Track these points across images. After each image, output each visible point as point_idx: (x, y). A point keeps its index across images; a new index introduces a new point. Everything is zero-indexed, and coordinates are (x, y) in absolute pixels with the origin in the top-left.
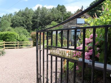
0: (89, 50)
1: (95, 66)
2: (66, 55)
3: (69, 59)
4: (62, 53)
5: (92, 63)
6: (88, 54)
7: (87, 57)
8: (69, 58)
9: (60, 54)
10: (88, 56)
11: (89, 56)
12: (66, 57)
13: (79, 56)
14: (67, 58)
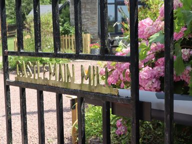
0: (156, 60)
1: (175, 111)
2: (73, 79)
3: (84, 92)
4: (60, 74)
5: (163, 101)
6: (155, 72)
7: (150, 83)
8: (86, 89)
9: (53, 78)
10: (154, 80)
11: (157, 79)
12: (73, 87)
13: (122, 84)
14: (79, 89)
